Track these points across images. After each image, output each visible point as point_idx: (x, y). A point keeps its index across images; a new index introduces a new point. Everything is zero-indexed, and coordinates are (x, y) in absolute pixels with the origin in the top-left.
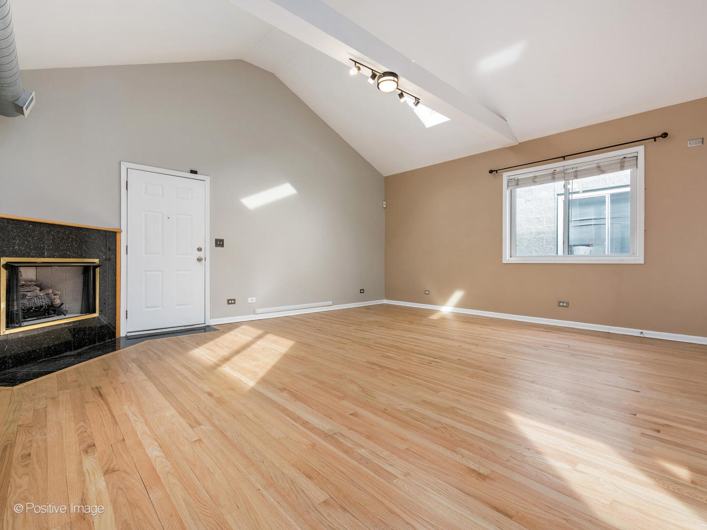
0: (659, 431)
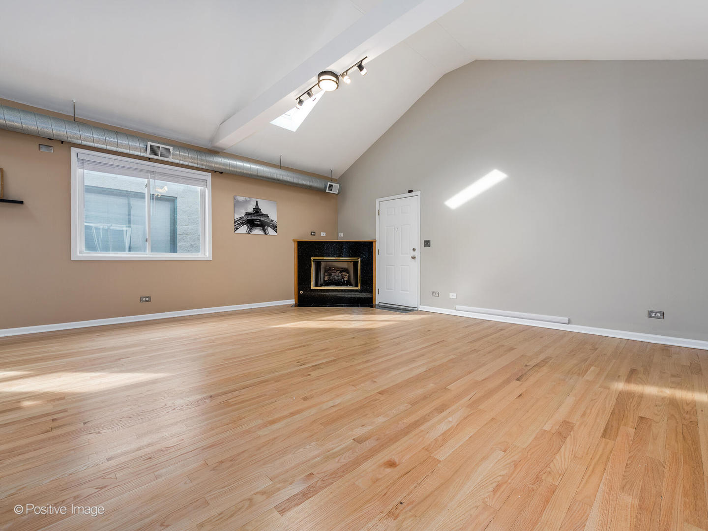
0: (53, 420)
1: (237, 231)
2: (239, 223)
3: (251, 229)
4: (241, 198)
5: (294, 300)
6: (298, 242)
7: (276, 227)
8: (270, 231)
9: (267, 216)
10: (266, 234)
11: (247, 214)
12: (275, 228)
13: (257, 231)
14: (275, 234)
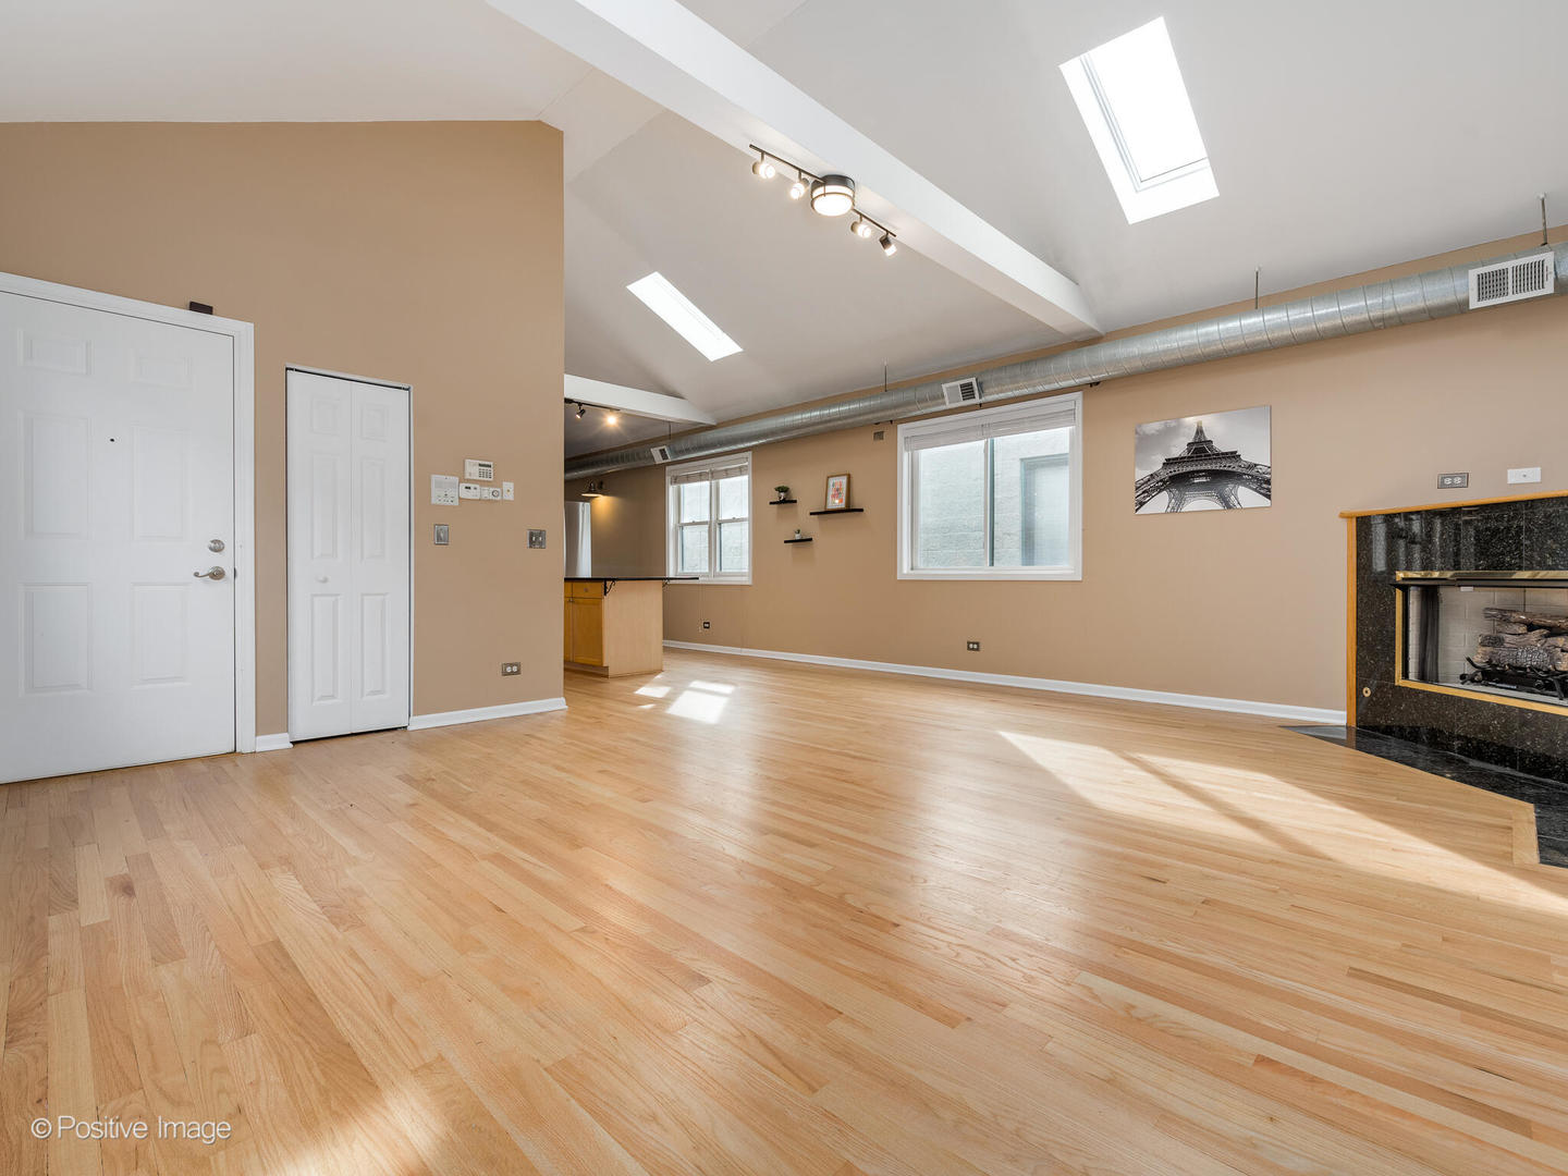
1: (1143, 510)
2: (1147, 490)
3: (1180, 501)
4: (1153, 427)
5: (1344, 713)
6: (1357, 518)
7: (1268, 482)
8: (1245, 496)
9: (1234, 456)
10: (1229, 507)
11: (1169, 463)
12: (1263, 484)
13: (1199, 503)
14: (1266, 502)
